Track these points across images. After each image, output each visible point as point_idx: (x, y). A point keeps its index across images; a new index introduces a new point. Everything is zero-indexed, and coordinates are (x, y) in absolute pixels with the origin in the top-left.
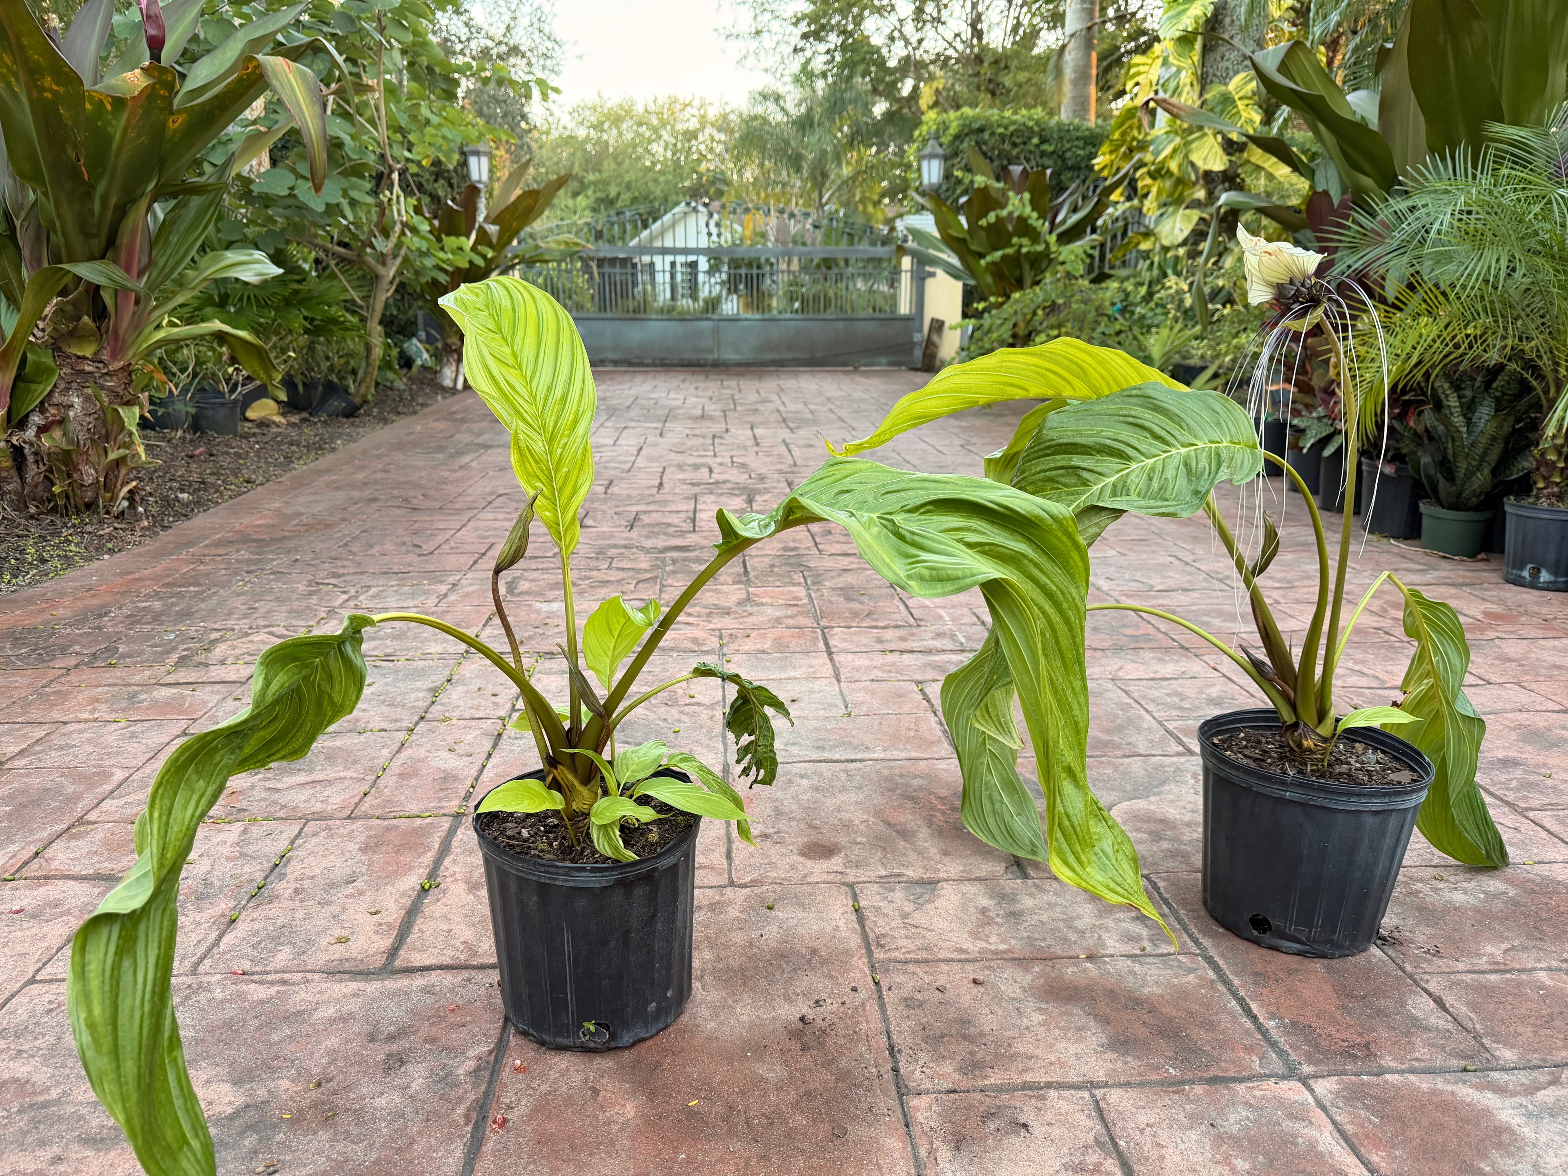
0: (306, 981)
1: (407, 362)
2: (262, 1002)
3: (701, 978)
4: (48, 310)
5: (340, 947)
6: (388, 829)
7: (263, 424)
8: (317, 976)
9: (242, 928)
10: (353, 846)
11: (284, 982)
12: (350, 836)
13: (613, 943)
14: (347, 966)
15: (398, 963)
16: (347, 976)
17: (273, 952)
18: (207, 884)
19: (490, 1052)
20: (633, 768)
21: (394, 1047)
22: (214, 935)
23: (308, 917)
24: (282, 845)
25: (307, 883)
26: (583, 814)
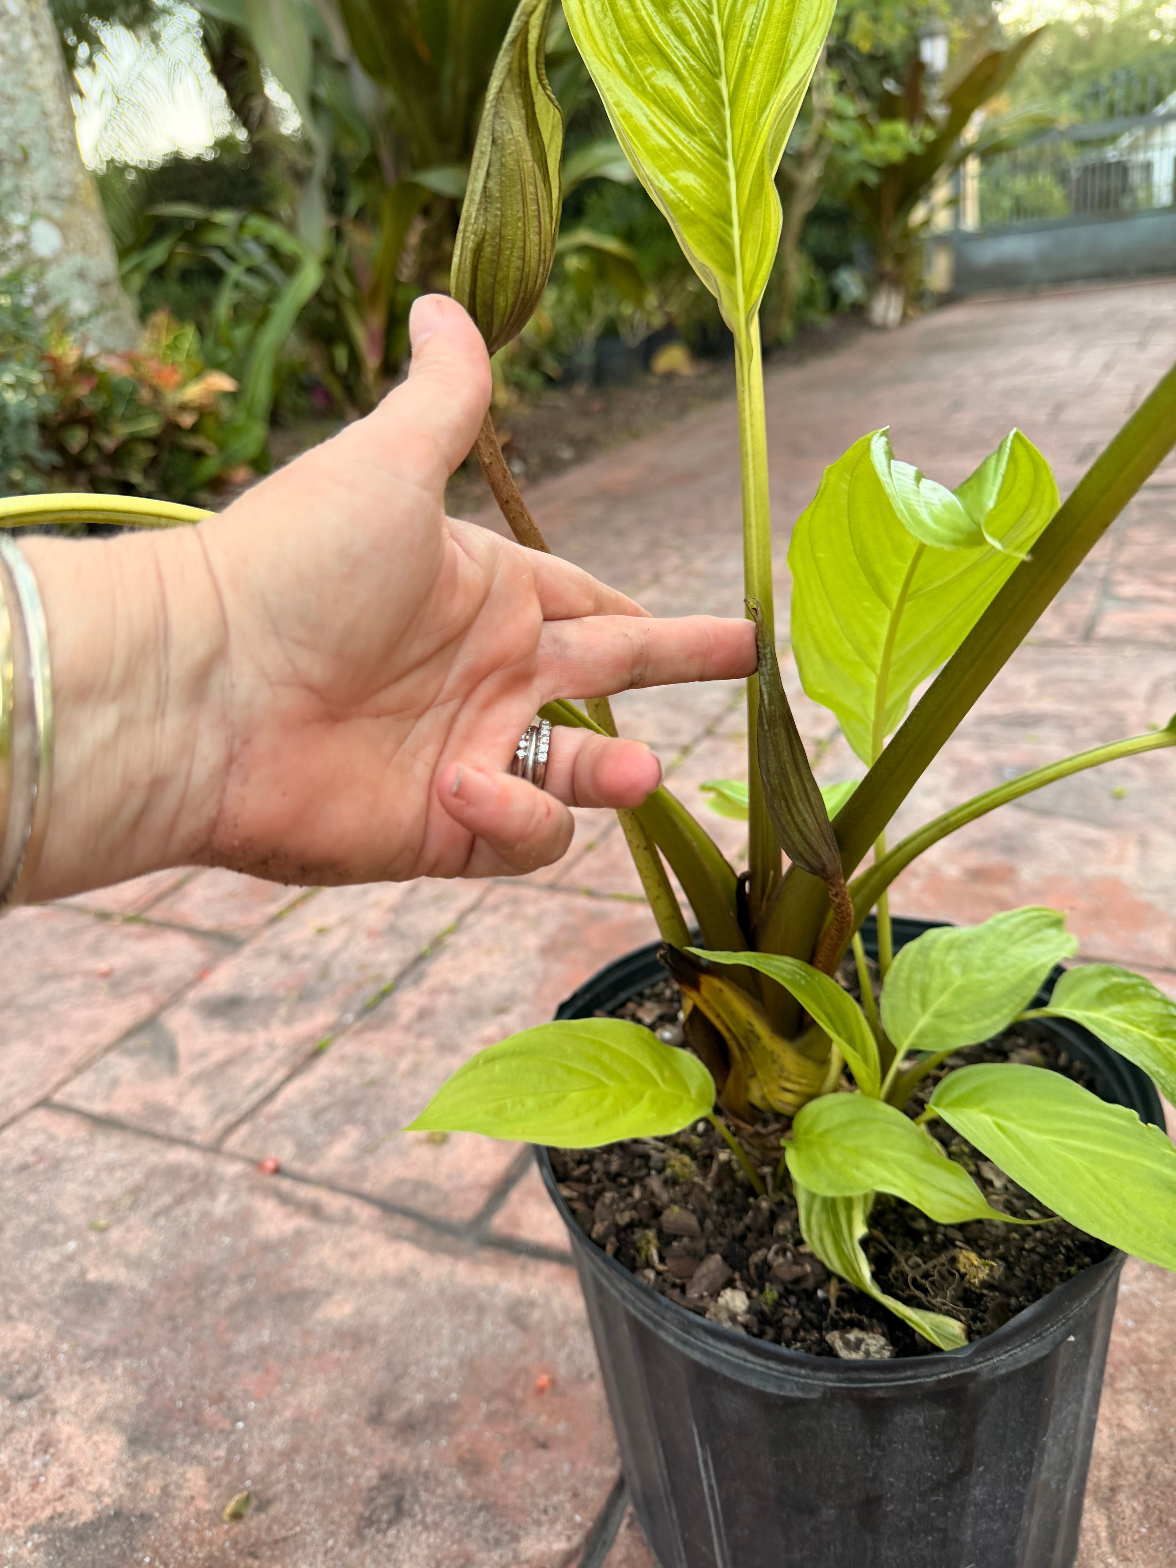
0: (348, 1219)
1: (834, 297)
2: (267, 1247)
3: (1108, 1501)
4: (413, 239)
5: (425, 1153)
6: (593, 917)
7: (670, 376)
8: (364, 1212)
9: (324, 1068)
10: (532, 941)
11: (315, 1211)
12: (536, 922)
13: (828, 1513)
14: (421, 1202)
15: (499, 1223)
16: (408, 1226)
17: (334, 1132)
18: (324, 973)
19: (569, 1557)
20: (940, 1001)
21: (403, 1457)
22: (279, 1075)
23: (414, 1072)
24: (446, 919)
25: (443, 1000)
26: (778, 1116)
